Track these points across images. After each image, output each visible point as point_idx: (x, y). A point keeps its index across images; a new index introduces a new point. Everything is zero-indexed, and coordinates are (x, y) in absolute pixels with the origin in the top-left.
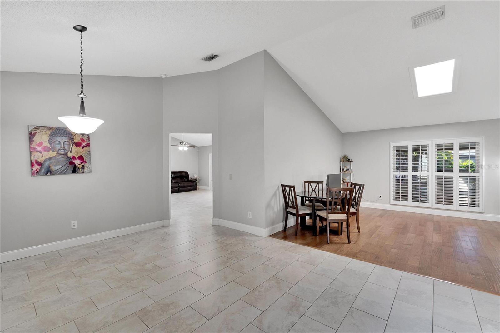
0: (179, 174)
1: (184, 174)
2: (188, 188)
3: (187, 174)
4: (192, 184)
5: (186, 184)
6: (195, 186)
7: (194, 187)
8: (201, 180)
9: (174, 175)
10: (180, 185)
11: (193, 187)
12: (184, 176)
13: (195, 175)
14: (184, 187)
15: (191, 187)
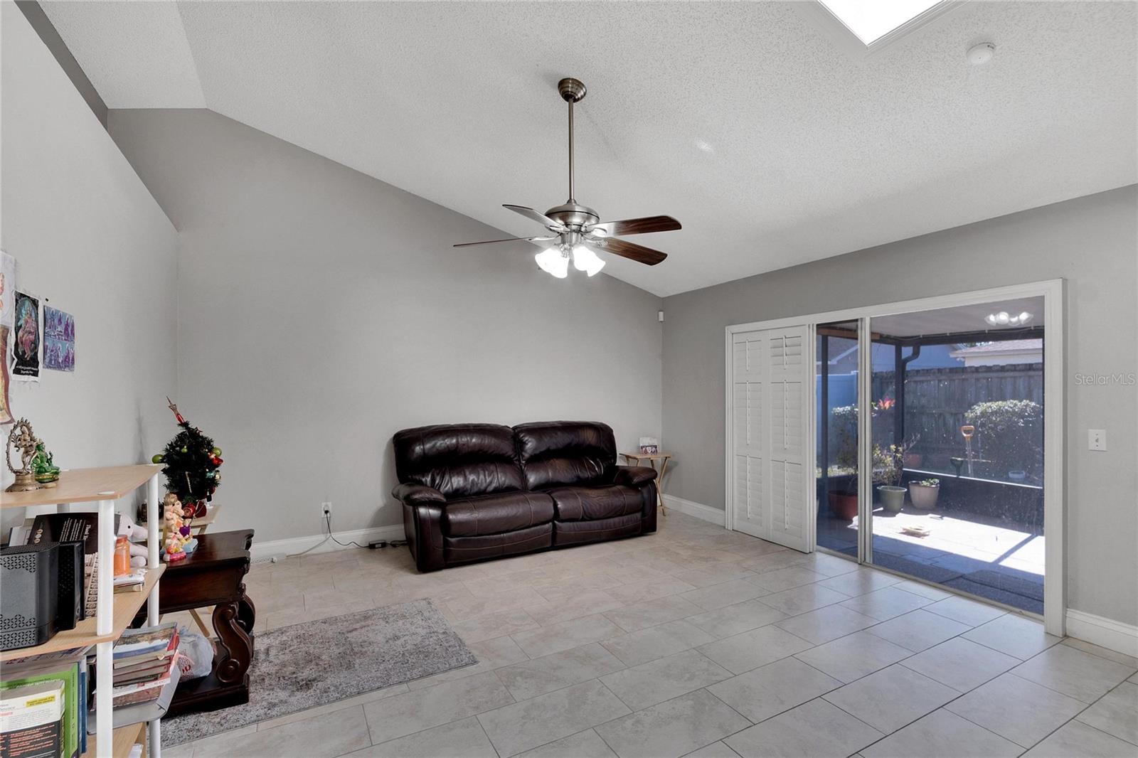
0: (562, 439)
1: (590, 437)
2: (611, 520)
3: (604, 433)
4: (630, 498)
5: (597, 499)
6: (648, 508)
7: (643, 515)
8: (676, 464)
9: (539, 440)
10: (560, 505)
11: (638, 515)
12: (590, 446)
13: (645, 441)
14: (587, 517)
15: (625, 518)
